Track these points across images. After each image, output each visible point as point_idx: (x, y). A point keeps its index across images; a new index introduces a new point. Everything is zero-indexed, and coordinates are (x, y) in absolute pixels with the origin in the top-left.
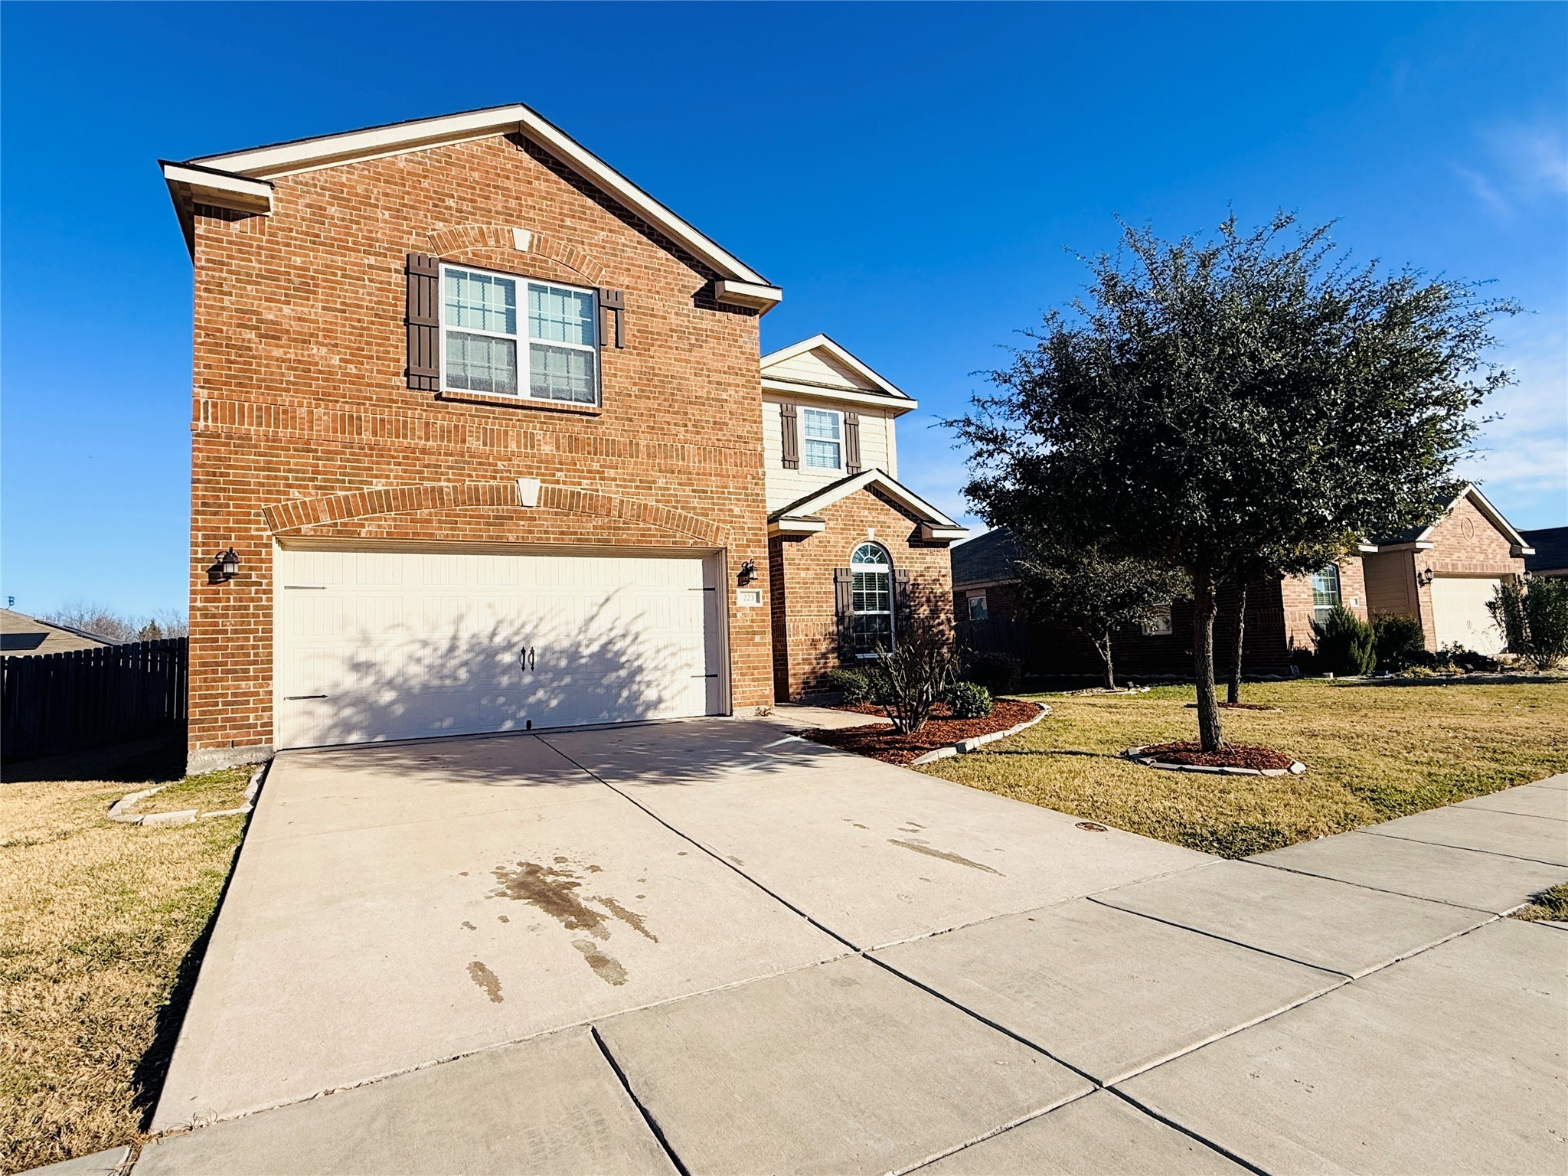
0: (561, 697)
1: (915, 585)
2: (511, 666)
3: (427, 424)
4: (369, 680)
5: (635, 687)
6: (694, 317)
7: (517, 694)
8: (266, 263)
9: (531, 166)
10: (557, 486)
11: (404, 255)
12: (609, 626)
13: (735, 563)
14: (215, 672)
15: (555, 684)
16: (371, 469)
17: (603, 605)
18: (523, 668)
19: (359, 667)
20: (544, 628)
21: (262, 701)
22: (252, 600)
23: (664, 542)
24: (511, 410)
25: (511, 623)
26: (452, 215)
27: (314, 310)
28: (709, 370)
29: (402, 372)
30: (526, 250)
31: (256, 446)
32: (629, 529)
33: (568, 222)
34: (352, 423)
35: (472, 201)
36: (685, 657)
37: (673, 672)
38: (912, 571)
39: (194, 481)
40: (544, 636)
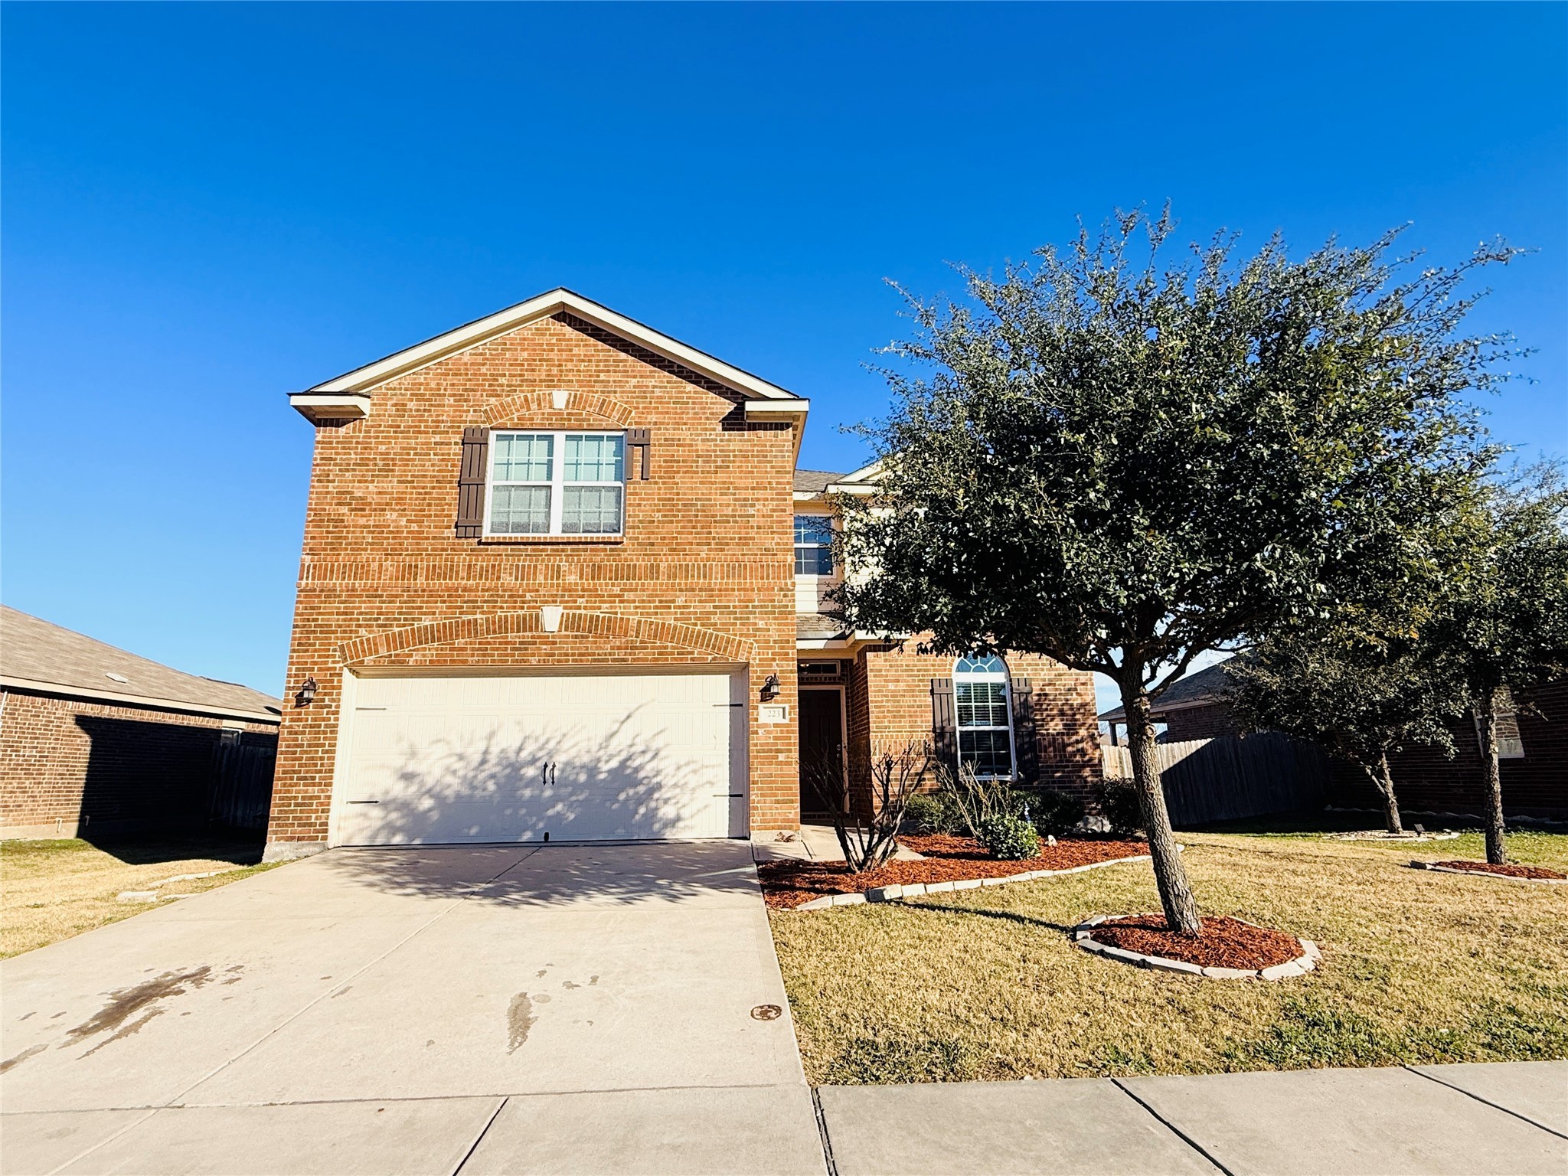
0: (579, 810)
1: (1042, 695)
2: (533, 780)
3: (470, 566)
4: (413, 789)
5: (653, 804)
6: (721, 441)
7: (537, 806)
8: (362, 453)
9: (573, 337)
10: (578, 612)
11: (462, 429)
12: (629, 742)
13: (758, 677)
14: (292, 778)
15: (574, 798)
16: (421, 608)
17: (623, 722)
18: (545, 782)
19: (407, 777)
20: (565, 745)
21: (322, 804)
22: (324, 719)
23: (681, 659)
24: (542, 547)
25: (537, 739)
26: (503, 390)
27: (392, 485)
28: (736, 488)
29: (453, 525)
30: (563, 407)
31: (339, 596)
32: (646, 648)
33: (602, 376)
34: (412, 571)
35: (521, 375)
36: (707, 775)
37: (693, 790)
38: (1037, 680)
39: (295, 626)
40: (566, 751)
